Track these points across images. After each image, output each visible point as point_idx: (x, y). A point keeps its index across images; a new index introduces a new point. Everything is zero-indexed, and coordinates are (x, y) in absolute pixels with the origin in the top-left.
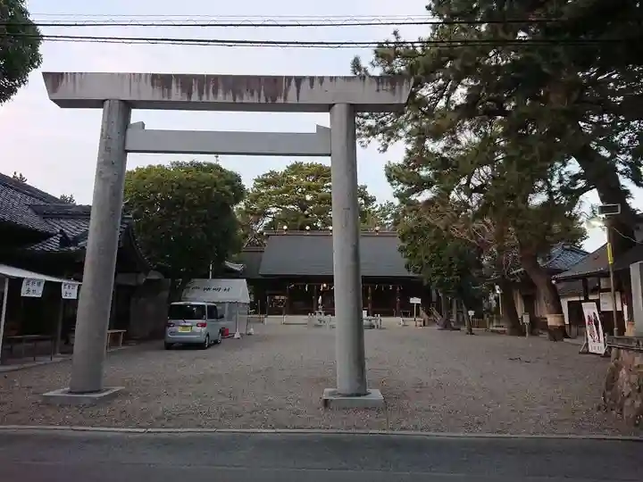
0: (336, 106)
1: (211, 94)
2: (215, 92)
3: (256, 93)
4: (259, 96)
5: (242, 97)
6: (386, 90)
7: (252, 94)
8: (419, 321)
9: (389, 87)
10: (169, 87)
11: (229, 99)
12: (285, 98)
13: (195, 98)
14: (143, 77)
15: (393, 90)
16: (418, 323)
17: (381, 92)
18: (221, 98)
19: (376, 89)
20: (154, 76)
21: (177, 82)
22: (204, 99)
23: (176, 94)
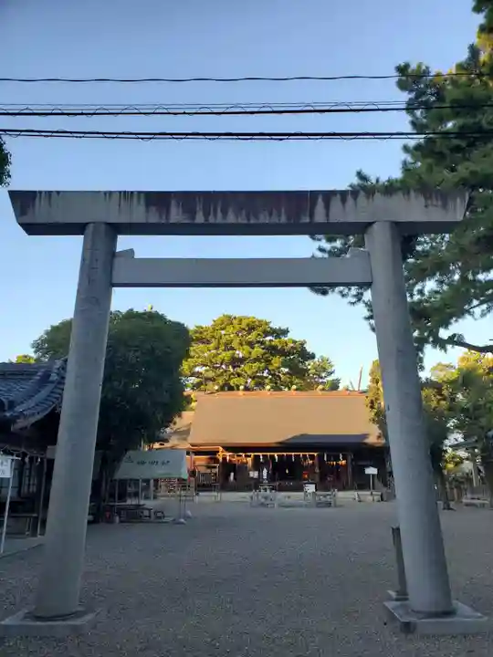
0: (375, 226)
1: (219, 214)
2: (225, 213)
3: (275, 212)
4: (279, 216)
5: (257, 218)
6: (436, 206)
7: (271, 214)
8: (377, 495)
9: (440, 203)
10: (167, 207)
11: (242, 220)
12: (311, 216)
13: (200, 219)
14: (135, 195)
15: (445, 206)
16: (376, 498)
17: (430, 208)
18: (231, 219)
19: (424, 204)
20: (148, 195)
21: (177, 201)
22: (211, 220)
23: (176, 215)
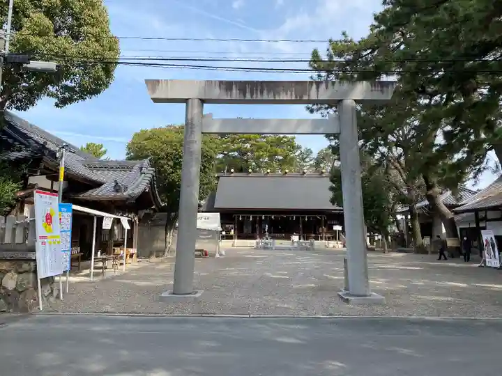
1: (259, 94)
2: (262, 93)
3: (289, 93)
4: (291, 94)
5: (279, 96)
6: (378, 91)
7: (287, 94)
8: (340, 243)
9: (379, 89)
10: (231, 89)
11: (271, 97)
12: (309, 95)
13: (248, 97)
14: (213, 83)
15: (382, 91)
16: (339, 245)
17: (374, 91)
18: (265, 97)
19: (371, 89)
20: (221, 82)
21: (236, 87)
22: (254, 97)
23: (235, 94)
